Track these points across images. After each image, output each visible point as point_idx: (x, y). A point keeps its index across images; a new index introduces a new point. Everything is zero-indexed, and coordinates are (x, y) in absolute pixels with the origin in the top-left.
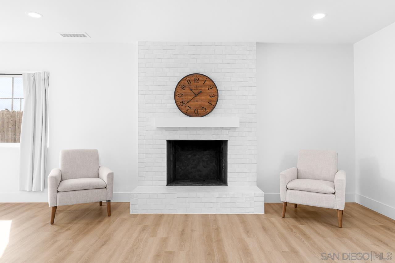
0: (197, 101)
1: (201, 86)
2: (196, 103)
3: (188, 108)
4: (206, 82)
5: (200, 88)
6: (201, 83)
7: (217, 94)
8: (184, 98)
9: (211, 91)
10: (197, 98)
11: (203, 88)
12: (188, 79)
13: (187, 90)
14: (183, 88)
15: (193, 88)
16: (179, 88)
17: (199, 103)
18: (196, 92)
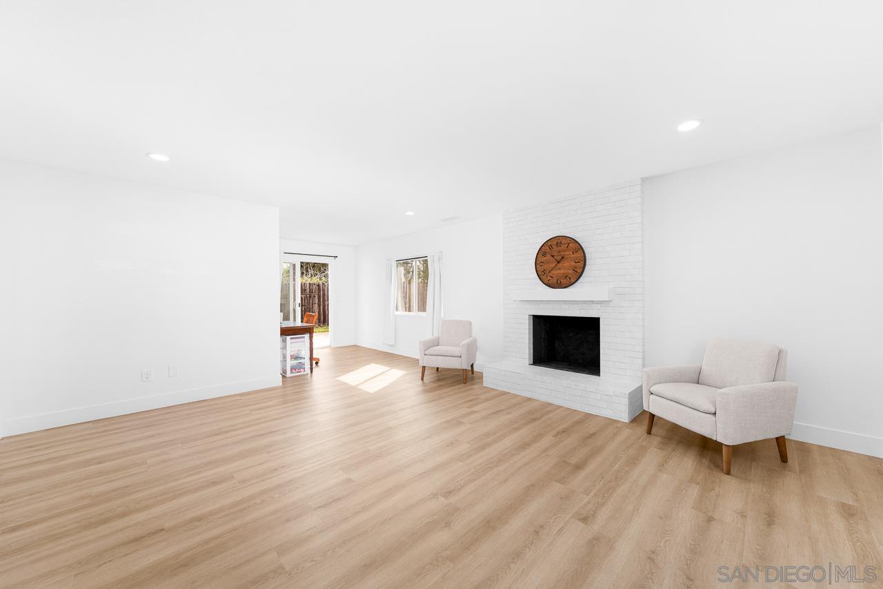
0: (560, 269)
1: (564, 251)
2: (559, 271)
3: (549, 278)
4: (570, 245)
5: (563, 253)
6: (564, 247)
7: (583, 259)
8: (545, 267)
9: (576, 255)
10: (560, 265)
11: (566, 253)
12: (550, 243)
13: (548, 257)
14: (544, 255)
15: (555, 254)
16: (540, 255)
17: (562, 271)
18: (559, 258)
